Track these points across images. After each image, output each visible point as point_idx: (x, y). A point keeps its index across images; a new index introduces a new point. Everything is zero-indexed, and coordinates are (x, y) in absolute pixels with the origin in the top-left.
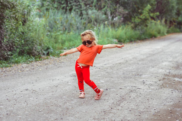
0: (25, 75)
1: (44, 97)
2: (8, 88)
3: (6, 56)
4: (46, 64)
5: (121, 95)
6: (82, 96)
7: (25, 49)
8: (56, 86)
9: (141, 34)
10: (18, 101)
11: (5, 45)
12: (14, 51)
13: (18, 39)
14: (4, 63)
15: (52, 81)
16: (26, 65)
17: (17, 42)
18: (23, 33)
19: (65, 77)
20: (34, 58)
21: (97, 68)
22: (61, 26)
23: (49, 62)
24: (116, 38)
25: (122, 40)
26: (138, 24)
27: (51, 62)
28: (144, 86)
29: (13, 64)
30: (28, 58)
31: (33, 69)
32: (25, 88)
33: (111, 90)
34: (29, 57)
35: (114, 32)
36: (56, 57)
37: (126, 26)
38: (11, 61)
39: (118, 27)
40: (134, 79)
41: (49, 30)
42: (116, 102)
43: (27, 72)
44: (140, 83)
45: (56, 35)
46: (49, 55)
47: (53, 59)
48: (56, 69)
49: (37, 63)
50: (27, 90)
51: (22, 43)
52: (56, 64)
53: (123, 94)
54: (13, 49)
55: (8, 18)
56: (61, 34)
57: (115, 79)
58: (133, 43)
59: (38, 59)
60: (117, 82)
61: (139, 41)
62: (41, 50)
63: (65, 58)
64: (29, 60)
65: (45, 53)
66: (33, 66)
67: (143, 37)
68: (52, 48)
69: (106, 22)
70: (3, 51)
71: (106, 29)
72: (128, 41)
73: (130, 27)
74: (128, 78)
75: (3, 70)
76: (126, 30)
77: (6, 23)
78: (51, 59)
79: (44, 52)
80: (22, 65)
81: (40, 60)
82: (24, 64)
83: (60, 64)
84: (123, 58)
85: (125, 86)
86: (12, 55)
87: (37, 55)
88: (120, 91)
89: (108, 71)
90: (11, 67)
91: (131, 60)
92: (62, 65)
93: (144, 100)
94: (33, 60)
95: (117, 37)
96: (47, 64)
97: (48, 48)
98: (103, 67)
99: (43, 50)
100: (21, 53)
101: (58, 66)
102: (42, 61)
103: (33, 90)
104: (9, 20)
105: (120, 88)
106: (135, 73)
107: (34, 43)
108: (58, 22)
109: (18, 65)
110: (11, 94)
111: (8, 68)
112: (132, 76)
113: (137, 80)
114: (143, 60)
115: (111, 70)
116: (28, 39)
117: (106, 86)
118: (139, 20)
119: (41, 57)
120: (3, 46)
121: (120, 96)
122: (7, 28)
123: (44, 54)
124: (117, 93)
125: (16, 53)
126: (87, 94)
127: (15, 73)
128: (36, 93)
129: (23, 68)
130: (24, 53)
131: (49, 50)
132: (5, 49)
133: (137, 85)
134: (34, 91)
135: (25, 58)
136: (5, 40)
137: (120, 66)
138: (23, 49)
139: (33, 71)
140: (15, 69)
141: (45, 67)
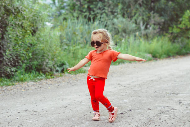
0: (29, 94)
1: (46, 119)
2: (3, 109)
3: (8, 72)
4: (58, 82)
5: (149, 117)
6: (96, 117)
7: (33, 64)
8: (65, 106)
9: (182, 47)
10: (10, 125)
11: (7, 59)
12: (20, 67)
13: (25, 52)
14: (6, 81)
15: (61, 100)
16: (32, 83)
17: (24, 55)
18: (31, 45)
19: (79, 96)
20: (44, 76)
21: (122, 86)
22: (82, 38)
23: (63, 80)
24: (150, 53)
25: (157, 55)
26: (177, 36)
27: (65, 80)
28: (180, 106)
29: (16, 82)
30: (36, 75)
31: (41, 88)
32: (24, 109)
33: (136, 111)
34: (38, 75)
35: (147, 45)
36: (72, 75)
37: (161, 38)
38: (15, 78)
39: (152, 39)
40: (168, 98)
41: (66, 42)
42: (140, 125)
43: (31, 91)
44: (176, 103)
45: (75, 50)
46: (63, 72)
47: (68, 76)
48: (69, 88)
49: (47, 80)
50: (26, 111)
51: (29, 56)
52: (71, 82)
53: (151, 116)
54: (18, 64)
55: (12, 25)
56: (82, 48)
57: (143, 98)
58: (171, 59)
59: (49, 77)
60: (145, 102)
61: (179, 56)
62: (54, 66)
63: (84, 75)
64: (38, 77)
65: (60, 69)
66: (41, 84)
67: (184, 51)
68: (67, 64)
69: (137, 33)
70: (5, 66)
71: (137, 41)
72: (165, 56)
73: (166, 39)
74: (161, 97)
75: (2, 89)
76: (162, 42)
77: (10, 32)
78: (66, 76)
79: (58, 68)
80: (28, 84)
81: (52, 78)
82: (30, 82)
83: (75, 81)
84: (156, 75)
85: (155, 106)
86: (16, 71)
87: (48, 72)
88: (148, 112)
89: (136, 89)
90: (14, 86)
91: (166, 77)
92: (78, 83)
93: (178, 123)
94: (43, 78)
95: (151, 51)
96: (60, 82)
97: (63, 64)
98: (130, 85)
99: (56, 66)
100: (29, 70)
101: (73, 84)
102: (54, 79)
103: (34, 111)
104: (13, 28)
105: (148, 109)
106: (170, 91)
107: (45, 56)
108: (77, 33)
109: (22, 84)
110: (5, 116)
111: (9, 87)
112: (166, 95)
113: (172, 99)
114: (182, 77)
115: (140, 88)
116: (37, 52)
117: (130, 106)
118: (178, 30)
119: (54, 74)
120: (5, 60)
121: (146, 118)
122: (10, 38)
123: (57, 71)
124: (144, 115)
125: (21, 69)
126: (104, 115)
127: (16, 92)
128: (37, 114)
129: (29, 86)
130: (32, 70)
131: (64, 66)
132: (8, 63)
133: (171, 106)
134: (35, 113)
135: (33, 76)
136: (8, 52)
137: (152, 83)
138: (31, 64)
139: (40, 90)
140: (18, 88)
141: (56, 85)
